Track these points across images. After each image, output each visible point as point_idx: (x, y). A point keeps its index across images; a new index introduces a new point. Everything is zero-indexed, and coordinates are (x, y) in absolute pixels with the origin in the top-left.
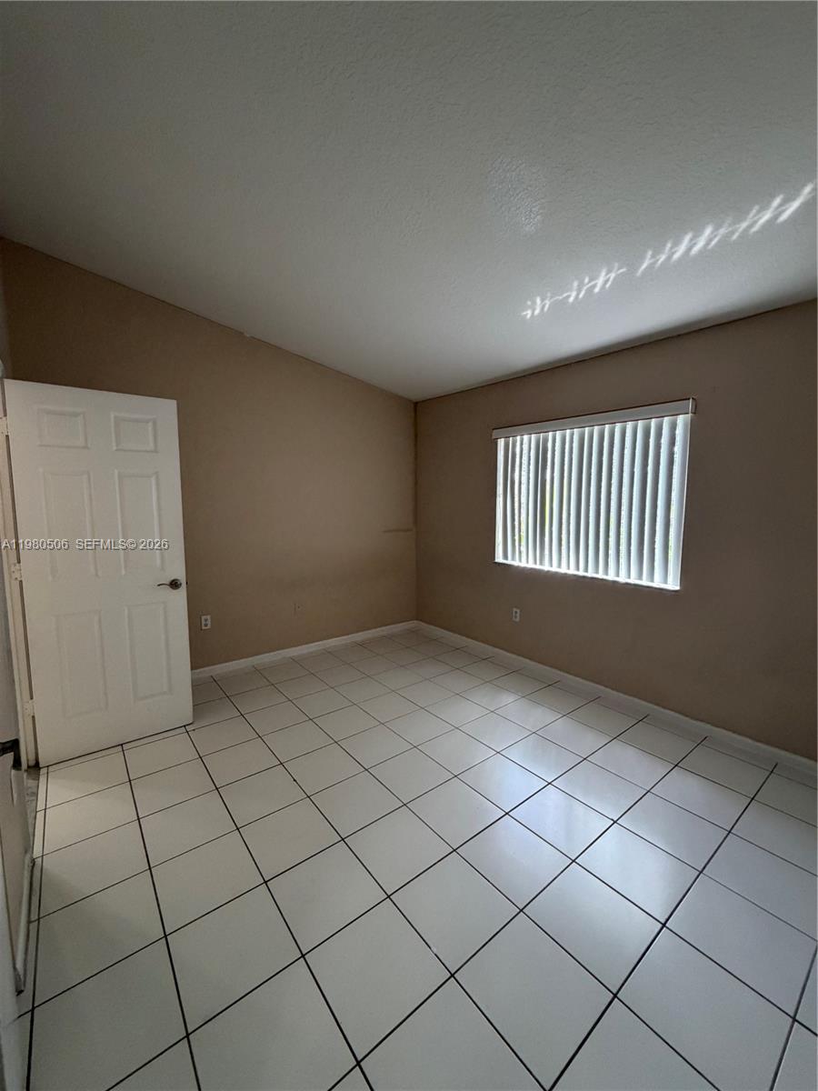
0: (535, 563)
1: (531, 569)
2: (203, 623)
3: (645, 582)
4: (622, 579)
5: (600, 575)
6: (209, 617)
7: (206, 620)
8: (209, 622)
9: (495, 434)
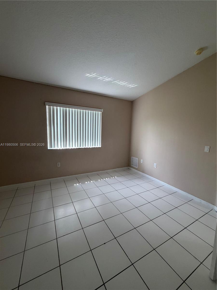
9: (46, 103)
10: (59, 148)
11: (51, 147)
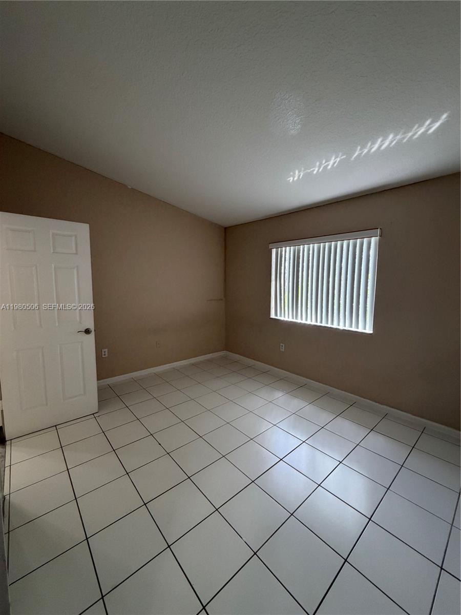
0: (293, 318)
1: (291, 322)
2: (103, 353)
3: (354, 329)
4: (341, 327)
5: (329, 325)
6: (106, 350)
7: (105, 352)
8: (106, 353)
9: (271, 246)
10: (286, 319)
11: (276, 315)
